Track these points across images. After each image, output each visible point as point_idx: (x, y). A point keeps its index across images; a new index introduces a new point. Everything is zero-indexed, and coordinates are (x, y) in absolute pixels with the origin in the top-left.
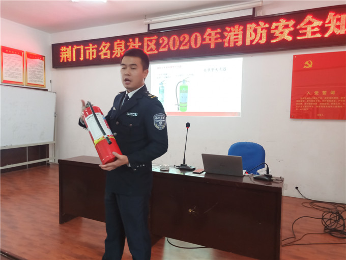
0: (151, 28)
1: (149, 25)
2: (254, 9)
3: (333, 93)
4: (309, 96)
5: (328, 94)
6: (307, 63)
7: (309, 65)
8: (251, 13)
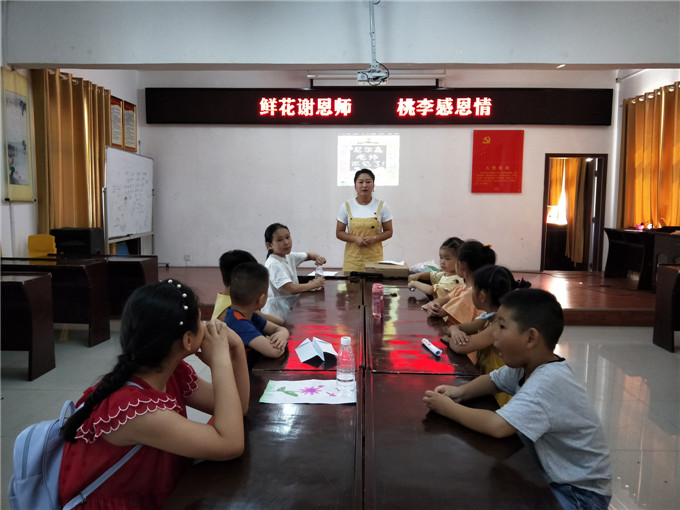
0: (314, 85)
1: (312, 80)
2: (437, 80)
3: (507, 168)
4: (487, 171)
5: (504, 170)
6: (485, 139)
7: (487, 141)
8: (434, 84)
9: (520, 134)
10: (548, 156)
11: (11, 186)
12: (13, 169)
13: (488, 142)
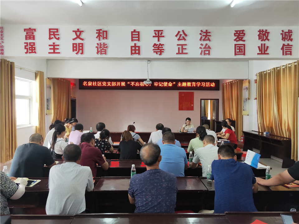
3: (189, 103)
4: (183, 104)
9: (193, 93)
10: (201, 100)
11: (47, 110)
12: (48, 106)
13: (183, 95)
